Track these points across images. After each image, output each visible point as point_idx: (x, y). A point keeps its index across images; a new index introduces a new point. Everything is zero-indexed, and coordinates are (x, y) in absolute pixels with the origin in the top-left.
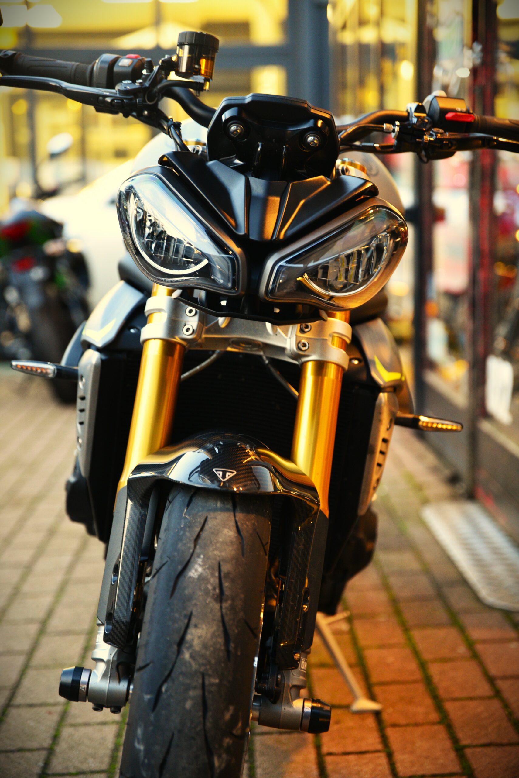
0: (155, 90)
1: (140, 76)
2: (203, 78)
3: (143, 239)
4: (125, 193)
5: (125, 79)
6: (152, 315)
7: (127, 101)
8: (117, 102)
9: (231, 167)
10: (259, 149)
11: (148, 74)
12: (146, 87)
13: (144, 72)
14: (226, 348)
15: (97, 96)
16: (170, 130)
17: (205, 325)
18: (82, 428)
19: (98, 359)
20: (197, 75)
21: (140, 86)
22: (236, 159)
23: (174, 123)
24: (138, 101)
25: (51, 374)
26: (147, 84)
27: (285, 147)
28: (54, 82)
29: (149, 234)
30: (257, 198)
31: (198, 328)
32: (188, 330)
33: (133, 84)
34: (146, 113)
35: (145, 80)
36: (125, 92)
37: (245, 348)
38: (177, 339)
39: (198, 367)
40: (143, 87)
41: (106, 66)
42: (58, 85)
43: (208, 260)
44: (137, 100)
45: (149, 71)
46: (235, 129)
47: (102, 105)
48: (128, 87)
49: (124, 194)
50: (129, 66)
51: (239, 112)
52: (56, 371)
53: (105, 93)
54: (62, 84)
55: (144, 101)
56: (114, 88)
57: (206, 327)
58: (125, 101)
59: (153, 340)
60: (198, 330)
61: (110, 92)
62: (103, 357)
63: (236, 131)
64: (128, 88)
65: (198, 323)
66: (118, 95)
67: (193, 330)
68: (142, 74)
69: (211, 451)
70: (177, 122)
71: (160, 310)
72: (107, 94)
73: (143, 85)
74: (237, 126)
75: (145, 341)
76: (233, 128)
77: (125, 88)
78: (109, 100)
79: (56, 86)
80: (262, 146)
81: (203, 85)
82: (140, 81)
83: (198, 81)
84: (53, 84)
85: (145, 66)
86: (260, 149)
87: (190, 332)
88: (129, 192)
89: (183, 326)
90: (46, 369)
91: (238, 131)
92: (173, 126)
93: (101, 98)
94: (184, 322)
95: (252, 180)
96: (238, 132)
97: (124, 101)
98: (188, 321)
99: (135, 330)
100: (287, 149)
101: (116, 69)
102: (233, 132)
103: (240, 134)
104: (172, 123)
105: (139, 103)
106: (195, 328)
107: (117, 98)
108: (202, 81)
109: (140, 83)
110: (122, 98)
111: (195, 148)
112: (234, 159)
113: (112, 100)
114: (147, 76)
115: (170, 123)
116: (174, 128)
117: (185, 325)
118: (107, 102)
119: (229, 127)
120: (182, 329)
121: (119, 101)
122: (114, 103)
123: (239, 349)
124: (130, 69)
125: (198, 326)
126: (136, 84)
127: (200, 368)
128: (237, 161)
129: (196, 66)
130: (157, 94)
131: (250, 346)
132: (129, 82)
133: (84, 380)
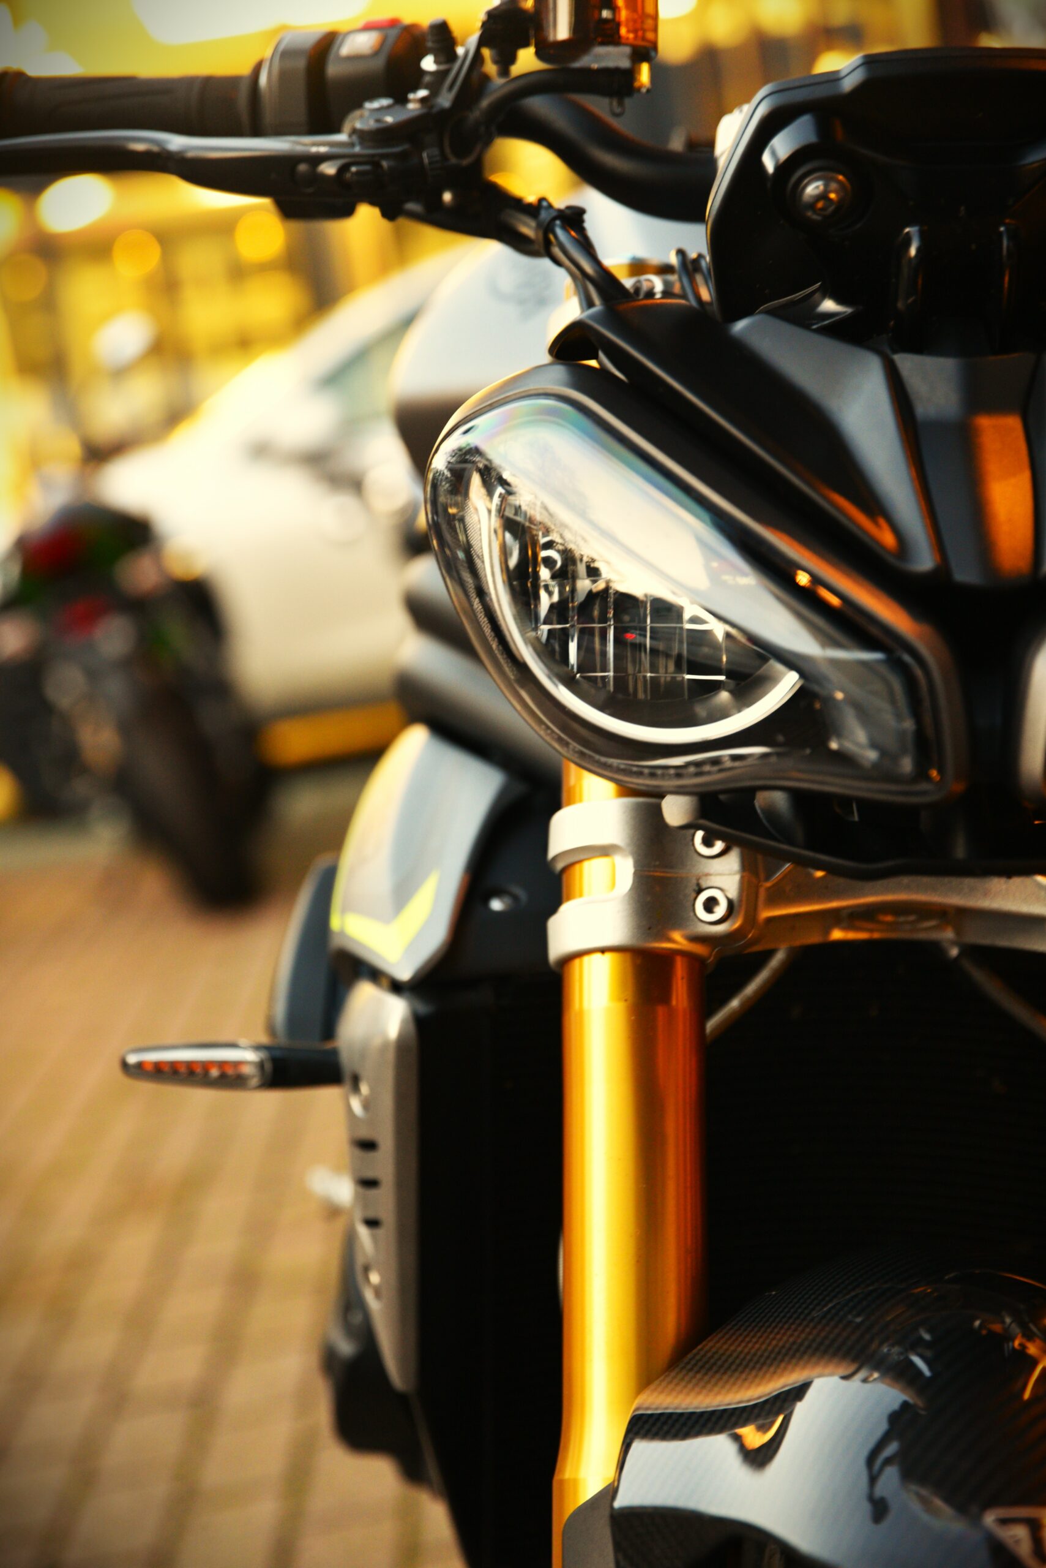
0: (475, 115)
1: (417, 78)
2: (627, 50)
3: (536, 629)
4: (448, 474)
5: (372, 97)
6: (577, 867)
7: (392, 163)
8: (357, 173)
9: (815, 327)
10: (913, 251)
11: (443, 67)
12: (443, 112)
13: (428, 64)
14: (828, 932)
15: (286, 163)
16: (552, 237)
17: (762, 875)
18: (375, 1239)
19: (404, 1022)
20: (604, 43)
21: (424, 111)
22: (823, 297)
23: (560, 211)
24: (426, 161)
25: (253, 1076)
26: (445, 100)
27: (1007, 230)
28: (141, 140)
29: (552, 607)
30: (939, 426)
31: (745, 894)
32: (710, 905)
33: (398, 108)
34: (447, 197)
35: (435, 88)
36: (382, 136)
37: (893, 926)
38: (678, 940)
39: (735, 1003)
40: (435, 110)
41: (301, 64)
42: (155, 149)
43: (802, 675)
44: (425, 155)
45: (442, 59)
46: (817, 192)
47: (310, 190)
48: (389, 119)
49: (447, 478)
50: (376, 53)
51: (823, 127)
52: (268, 1066)
53: (314, 149)
54: (167, 142)
55: (444, 158)
56: (337, 130)
57: (768, 884)
58: (385, 164)
59: (598, 955)
60: (744, 899)
61: (331, 144)
62: (423, 1009)
63: (824, 196)
64: (386, 122)
65: (742, 878)
66: (357, 149)
67: (730, 903)
68: (423, 73)
69: (902, 1373)
70: (568, 208)
71: (605, 851)
72: (323, 149)
73: (431, 107)
74: (827, 181)
75: (569, 959)
76: (813, 189)
77: (378, 121)
78: (329, 169)
79: (147, 154)
80: (923, 236)
81: (630, 75)
82: (422, 93)
83: (611, 64)
84: (140, 147)
85: (430, 44)
86: (918, 250)
87: (720, 911)
88: (463, 470)
89: (694, 895)
90: (237, 1064)
91: (833, 196)
92: (558, 222)
93: (302, 167)
94: (694, 881)
95: (906, 363)
96: (830, 200)
97: (381, 167)
98: (707, 875)
99: (503, 902)
100: (1013, 235)
101: (333, 70)
102: (812, 206)
103: (840, 203)
104: (554, 214)
105: (430, 163)
106: (733, 893)
107: (356, 160)
108: (625, 64)
109: (423, 100)
110: (373, 156)
111: (638, 284)
112: (817, 296)
113: (343, 169)
114: (440, 76)
115: (544, 215)
116: (563, 228)
117: (700, 890)
118: (325, 177)
119: (799, 188)
120: (690, 904)
121: (367, 168)
122: (348, 175)
123: (871, 931)
124: (379, 63)
125: (744, 886)
126: (411, 106)
127: (742, 1005)
128: (829, 305)
129: (605, 14)
130: (482, 129)
131: (912, 918)
132: (385, 102)
133: (364, 1089)
